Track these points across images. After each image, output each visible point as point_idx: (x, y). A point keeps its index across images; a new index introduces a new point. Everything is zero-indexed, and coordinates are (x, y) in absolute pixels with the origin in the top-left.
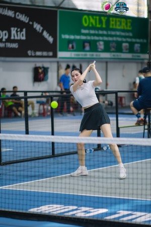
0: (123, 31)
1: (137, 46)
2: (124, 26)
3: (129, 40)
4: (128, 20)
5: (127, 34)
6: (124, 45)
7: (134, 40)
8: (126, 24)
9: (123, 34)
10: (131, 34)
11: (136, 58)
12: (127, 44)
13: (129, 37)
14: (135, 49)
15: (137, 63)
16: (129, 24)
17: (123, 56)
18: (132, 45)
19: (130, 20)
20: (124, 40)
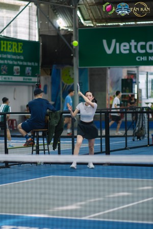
0: (15, 54)
1: (28, 70)
2: (15, 50)
3: (21, 63)
4: (19, 44)
5: (18, 57)
6: (15, 68)
7: (25, 63)
8: (18, 47)
9: (14, 57)
10: (22, 58)
11: (28, 81)
12: (19, 67)
13: (20, 60)
14: (26, 72)
15: (29, 86)
16: (20, 48)
17: (15, 79)
18: (23, 68)
19: (22, 44)
20: (15, 63)
